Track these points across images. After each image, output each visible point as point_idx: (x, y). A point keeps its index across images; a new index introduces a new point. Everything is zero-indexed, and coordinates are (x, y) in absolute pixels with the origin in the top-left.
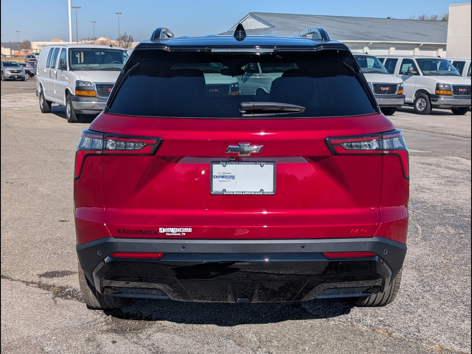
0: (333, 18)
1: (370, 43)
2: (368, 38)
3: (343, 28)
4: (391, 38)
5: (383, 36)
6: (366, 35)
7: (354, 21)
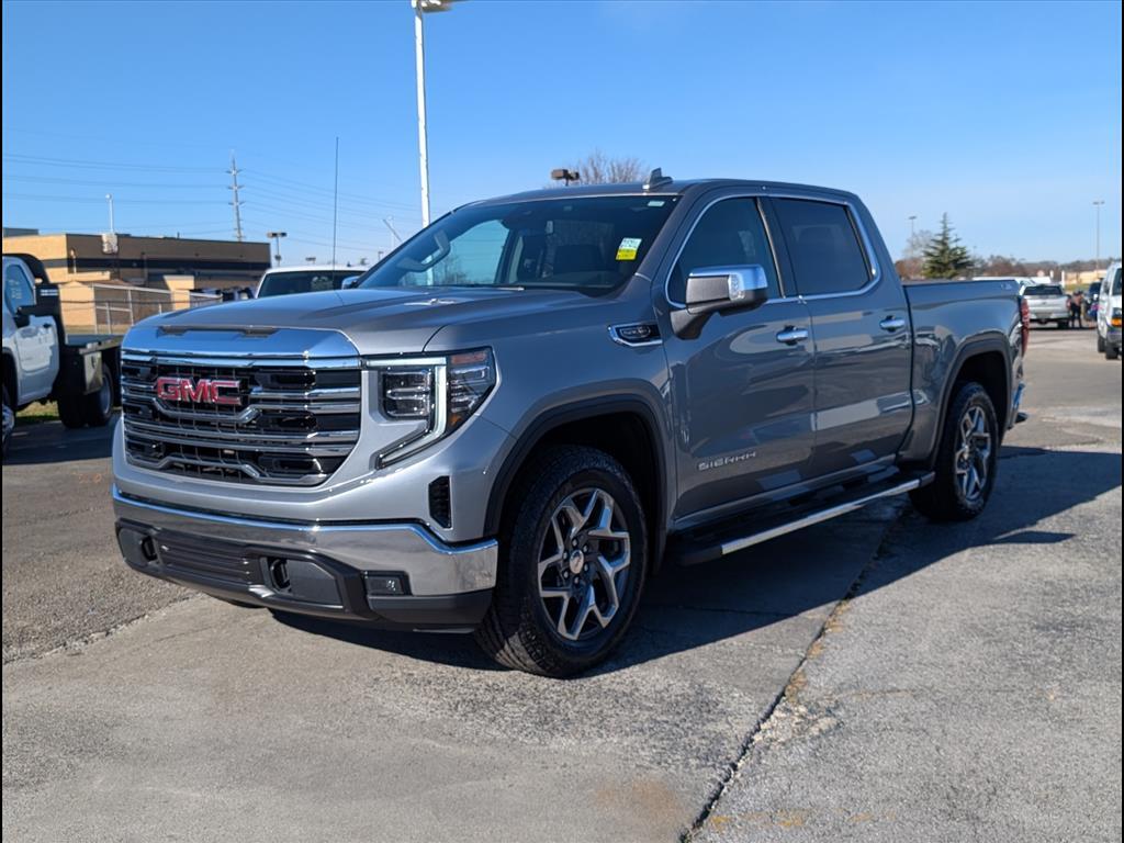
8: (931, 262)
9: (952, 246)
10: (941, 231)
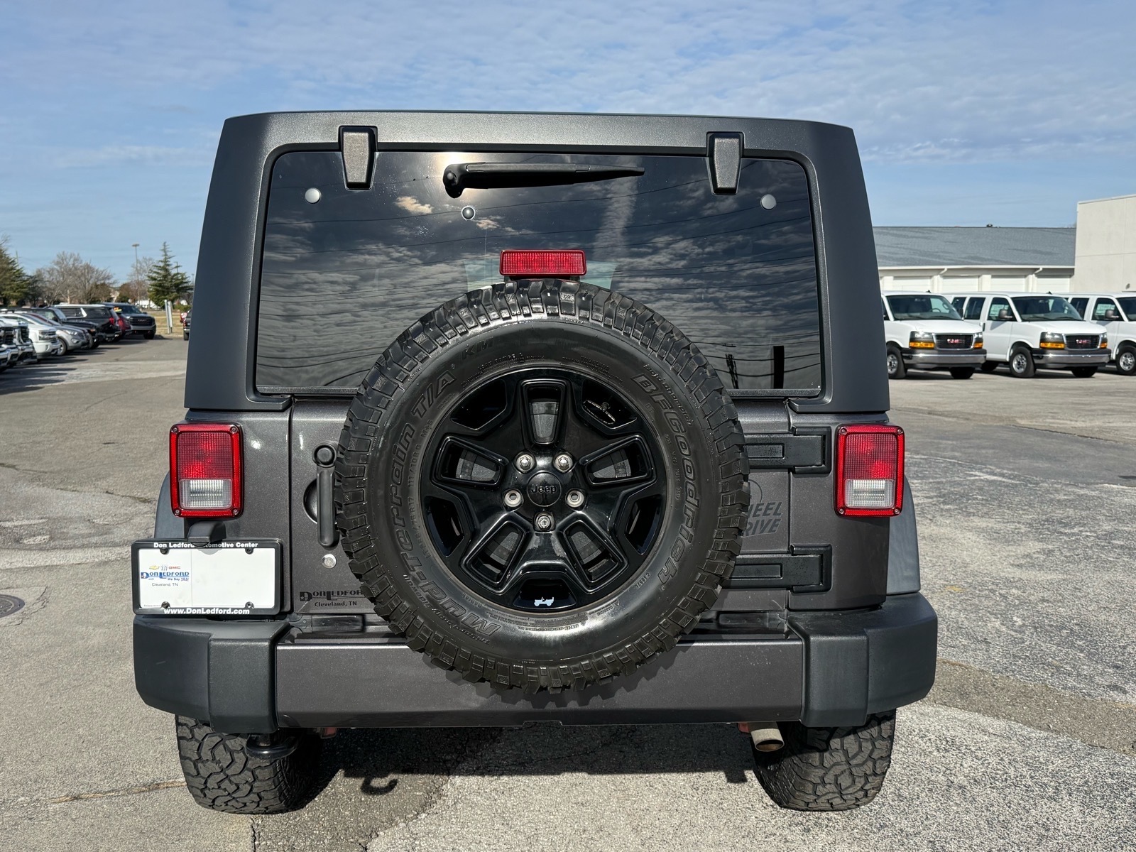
0: (884, 231)
1: (943, 269)
2: (941, 261)
3: (899, 246)
4: (985, 260)
5: (969, 258)
6: (939, 257)
7: (923, 233)
8: (156, 285)
9: (173, 272)
10: (163, 258)
